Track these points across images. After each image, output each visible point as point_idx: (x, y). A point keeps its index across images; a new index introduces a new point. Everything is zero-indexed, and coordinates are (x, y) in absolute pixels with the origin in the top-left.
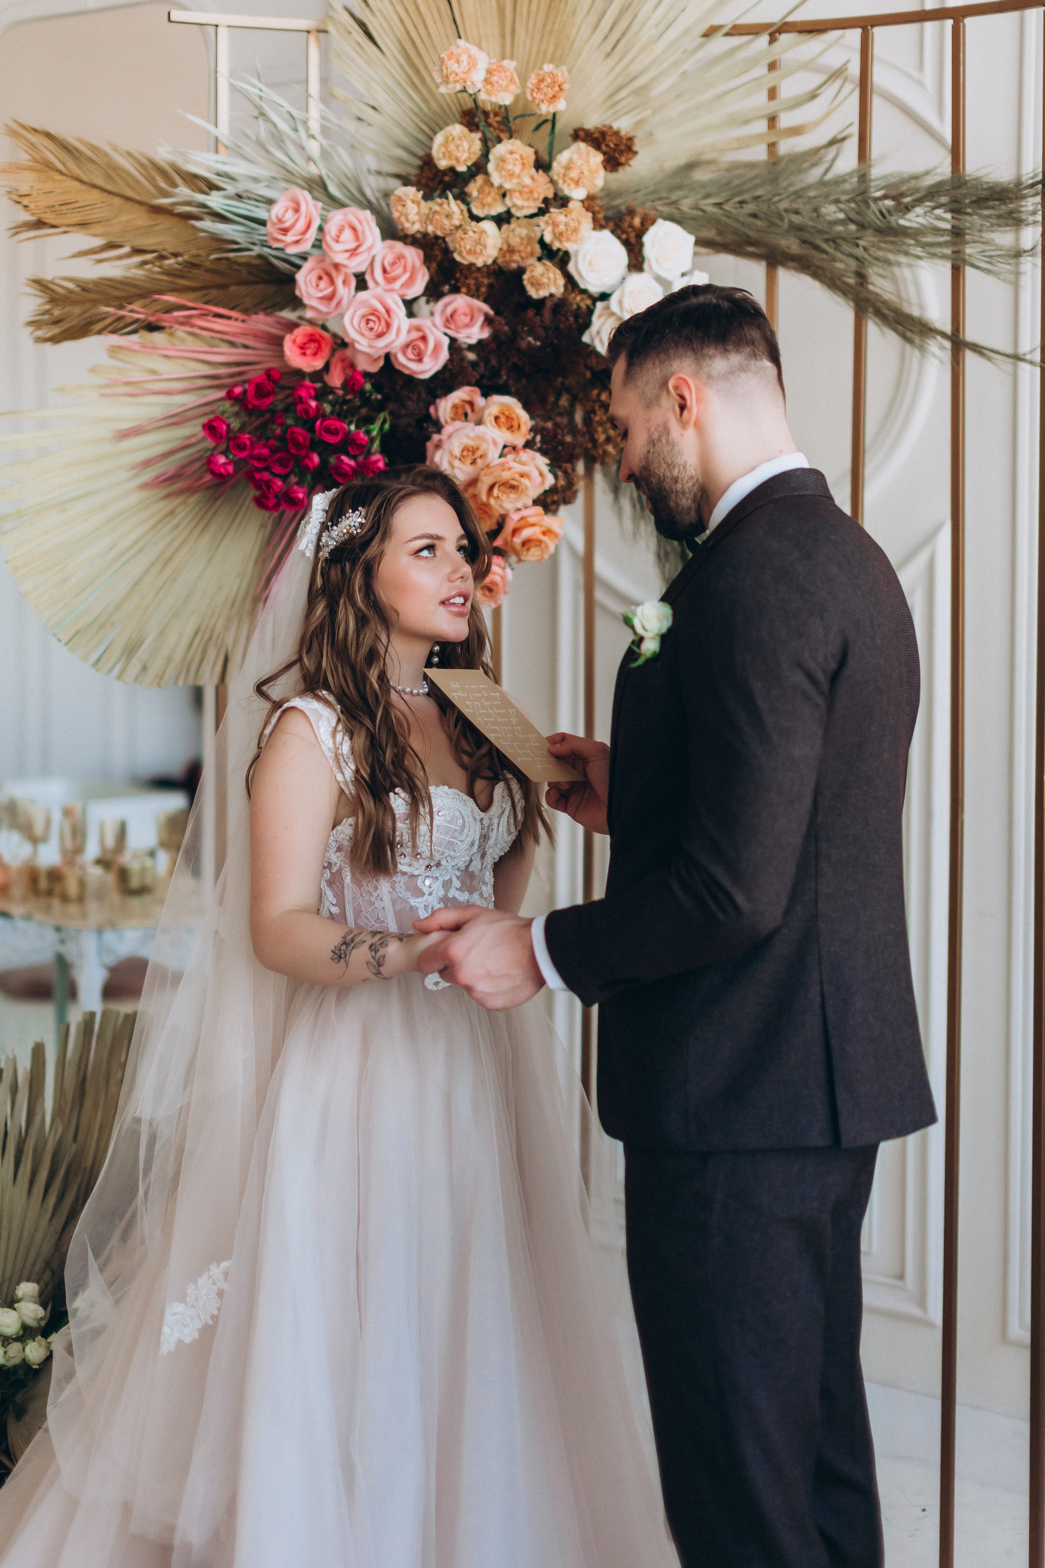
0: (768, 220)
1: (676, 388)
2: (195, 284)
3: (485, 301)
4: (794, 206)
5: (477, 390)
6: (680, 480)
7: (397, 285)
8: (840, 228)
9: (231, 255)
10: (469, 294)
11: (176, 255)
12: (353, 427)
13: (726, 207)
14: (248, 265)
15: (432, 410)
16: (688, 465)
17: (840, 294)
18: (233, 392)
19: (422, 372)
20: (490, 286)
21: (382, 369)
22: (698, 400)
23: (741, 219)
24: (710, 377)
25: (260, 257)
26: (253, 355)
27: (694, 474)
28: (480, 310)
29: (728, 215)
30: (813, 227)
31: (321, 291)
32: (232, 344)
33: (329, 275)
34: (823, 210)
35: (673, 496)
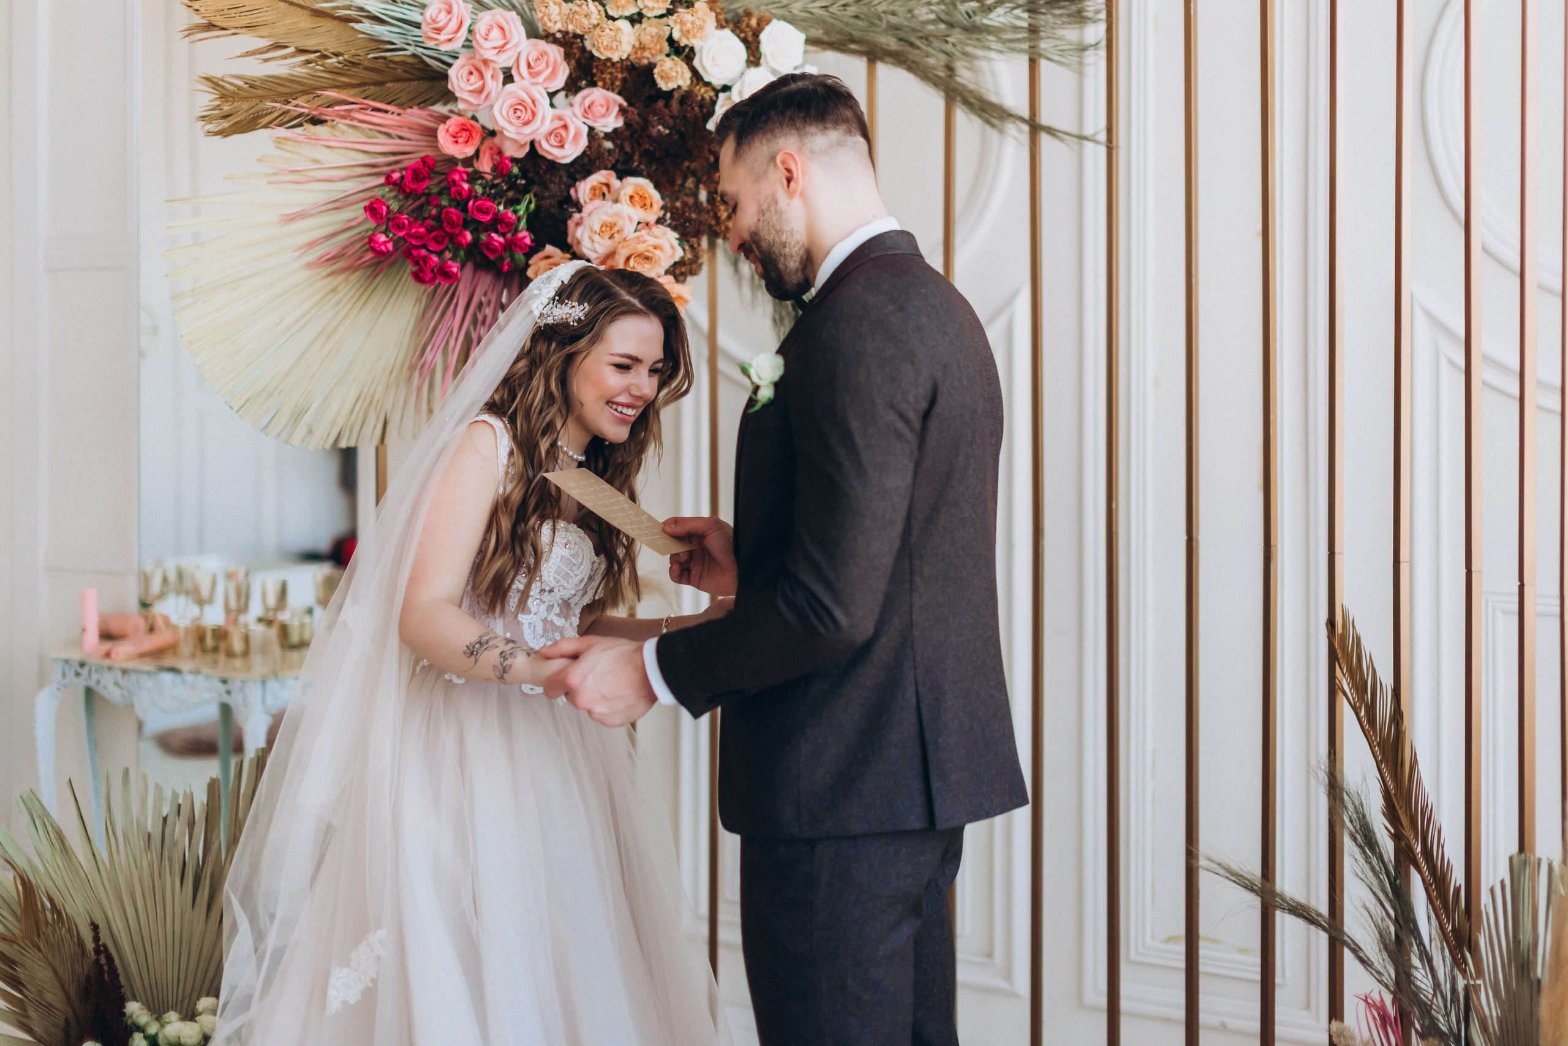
0: (868, 21)
1: (783, 162)
2: (354, 82)
3: (620, 93)
4: (891, 8)
5: (613, 173)
6: (787, 245)
7: (541, 79)
8: (931, 27)
9: (388, 54)
10: (604, 87)
11: (337, 55)
12: (501, 208)
13: (831, 9)
14: (403, 63)
15: (572, 192)
16: (795, 230)
17: (931, 85)
18: (392, 178)
19: (564, 157)
20: (624, 80)
21: (528, 154)
22: (803, 173)
23: (845, 20)
24: (812, 152)
25: (414, 55)
26: (410, 145)
27: (800, 239)
28: (615, 101)
29: (833, 16)
30: (909, 27)
31: (472, 85)
32: (389, 135)
33: (478, 70)
34: (916, 12)
35: (782, 259)
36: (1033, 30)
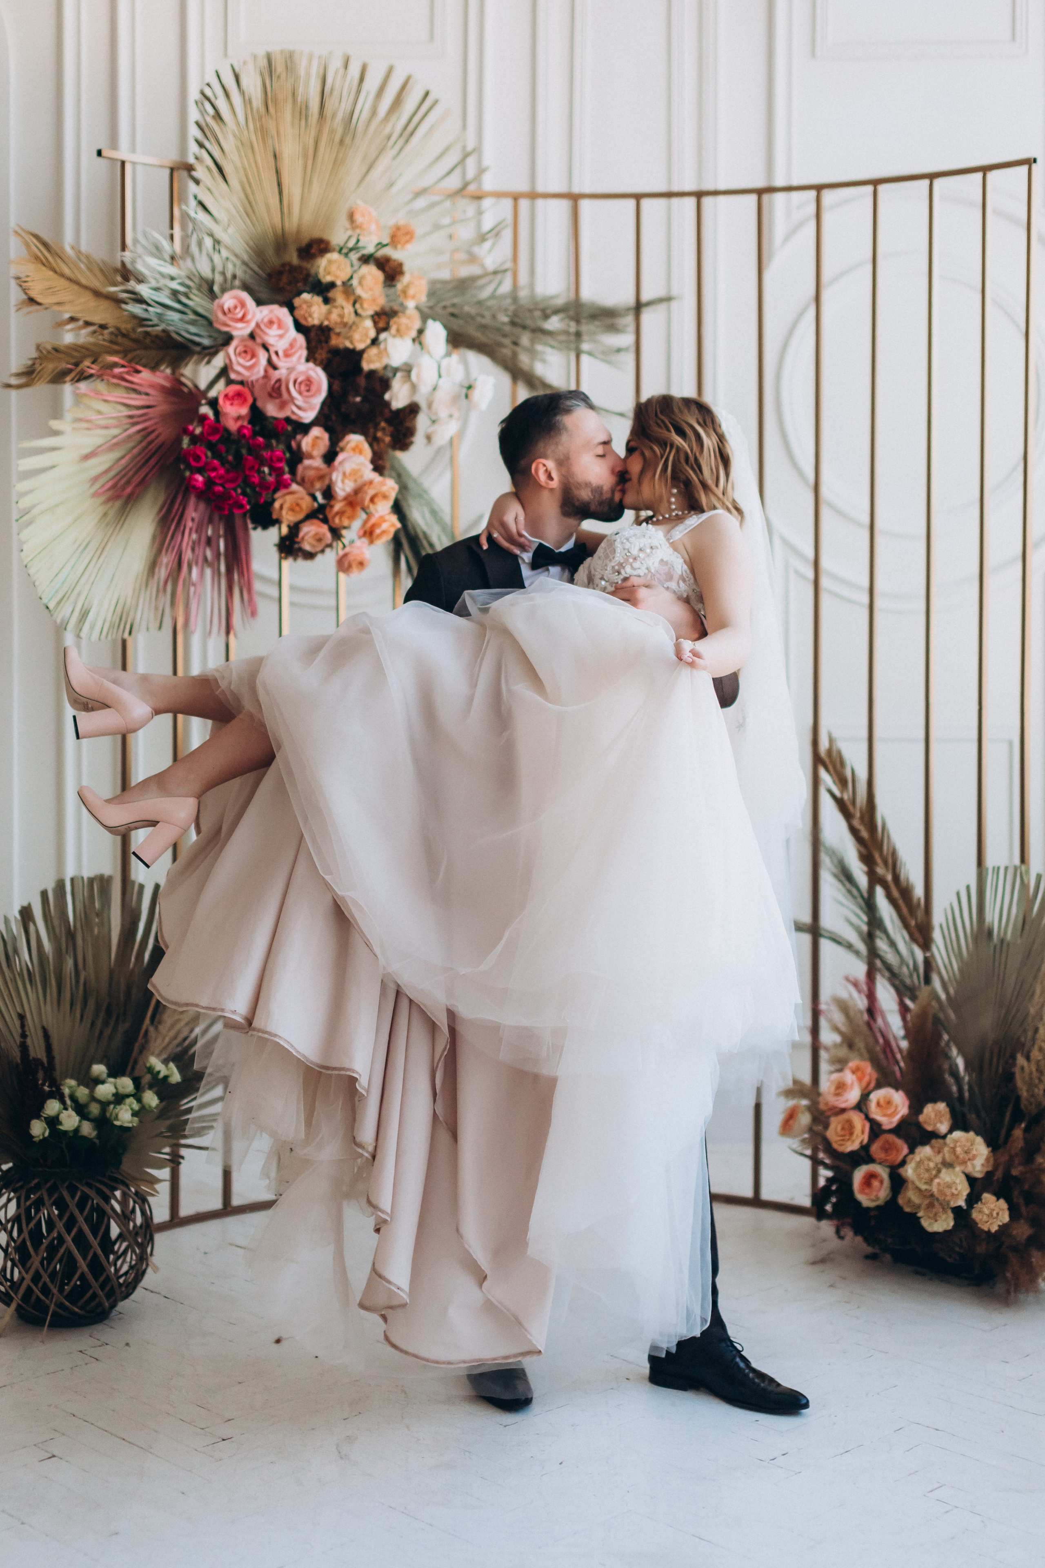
4: (478, 311)
15: (295, 442)
19: (306, 419)
31: (247, 361)
33: (251, 350)
34: (496, 315)
36: (578, 335)
